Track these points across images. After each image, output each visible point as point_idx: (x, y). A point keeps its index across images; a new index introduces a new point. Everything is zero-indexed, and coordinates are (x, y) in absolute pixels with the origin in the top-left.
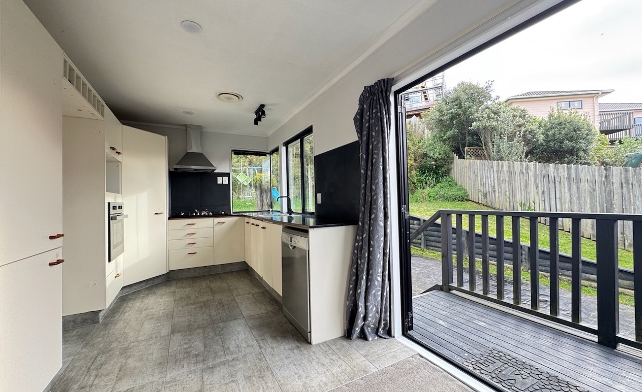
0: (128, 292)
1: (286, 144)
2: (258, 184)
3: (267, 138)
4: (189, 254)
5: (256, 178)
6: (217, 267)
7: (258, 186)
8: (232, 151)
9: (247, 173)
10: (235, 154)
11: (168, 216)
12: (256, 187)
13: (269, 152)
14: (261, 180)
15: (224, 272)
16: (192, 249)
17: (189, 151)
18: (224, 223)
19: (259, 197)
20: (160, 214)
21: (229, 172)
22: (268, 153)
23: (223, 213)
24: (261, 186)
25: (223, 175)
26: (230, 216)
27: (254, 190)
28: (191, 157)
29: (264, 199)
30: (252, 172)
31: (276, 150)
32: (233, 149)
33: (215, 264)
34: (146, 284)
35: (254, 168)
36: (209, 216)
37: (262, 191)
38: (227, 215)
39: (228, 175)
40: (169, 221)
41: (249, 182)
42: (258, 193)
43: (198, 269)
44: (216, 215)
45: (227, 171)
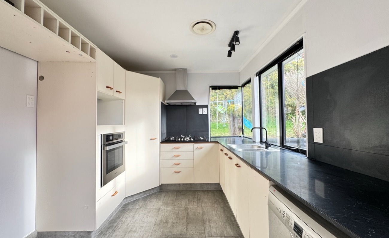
0: (131, 200)
1: (259, 74)
2: (231, 113)
3: (240, 73)
4: (175, 172)
5: (230, 109)
6: (196, 185)
7: (231, 115)
8: (210, 87)
9: (223, 105)
10: (213, 89)
11: (160, 141)
12: (229, 115)
13: (240, 85)
14: (234, 109)
15: (202, 189)
16: (177, 168)
17: (178, 89)
18: (201, 148)
19: (231, 122)
20: (154, 139)
21: (207, 104)
22: (240, 87)
23: (202, 139)
24: (233, 115)
25: (203, 107)
26: (208, 142)
27: (228, 116)
28: (179, 93)
29: (235, 124)
30: (226, 104)
31: (249, 81)
32: (211, 85)
33: (195, 183)
34: (144, 194)
35: (228, 101)
36: (190, 142)
37: (234, 118)
38: (205, 141)
39: (206, 106)
40: (162, 144)
41: (224, 111)
42: (231, 119)
43: (182, 185)
44: (196, 141)
45: (206, 104)
